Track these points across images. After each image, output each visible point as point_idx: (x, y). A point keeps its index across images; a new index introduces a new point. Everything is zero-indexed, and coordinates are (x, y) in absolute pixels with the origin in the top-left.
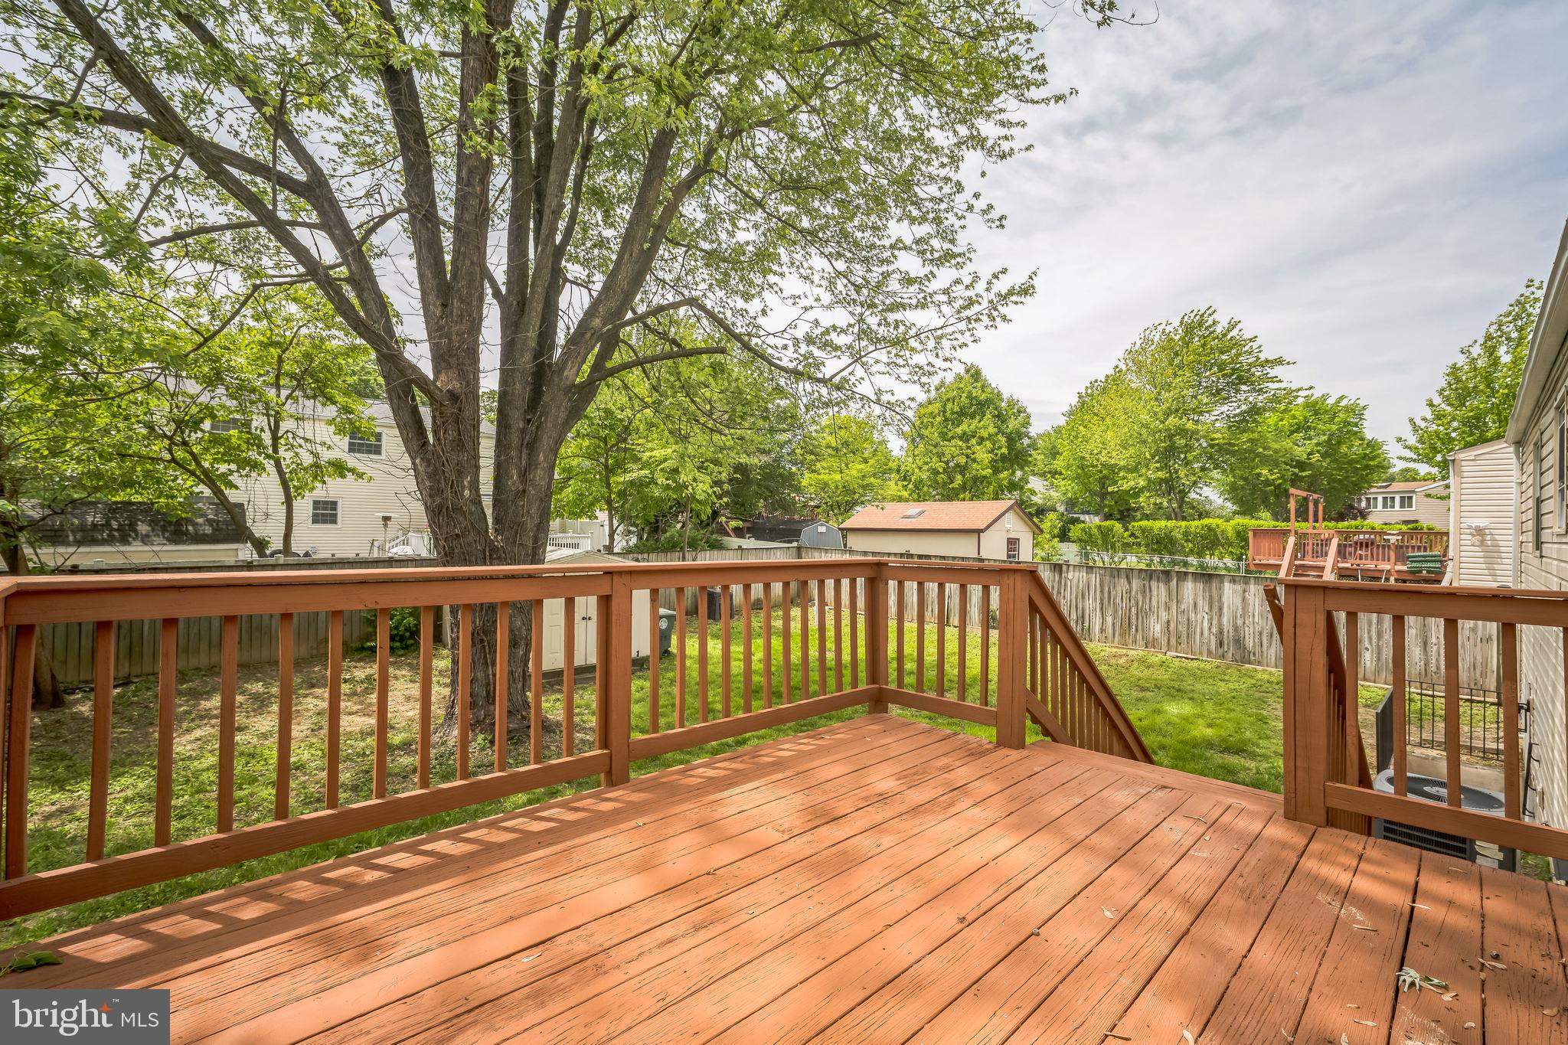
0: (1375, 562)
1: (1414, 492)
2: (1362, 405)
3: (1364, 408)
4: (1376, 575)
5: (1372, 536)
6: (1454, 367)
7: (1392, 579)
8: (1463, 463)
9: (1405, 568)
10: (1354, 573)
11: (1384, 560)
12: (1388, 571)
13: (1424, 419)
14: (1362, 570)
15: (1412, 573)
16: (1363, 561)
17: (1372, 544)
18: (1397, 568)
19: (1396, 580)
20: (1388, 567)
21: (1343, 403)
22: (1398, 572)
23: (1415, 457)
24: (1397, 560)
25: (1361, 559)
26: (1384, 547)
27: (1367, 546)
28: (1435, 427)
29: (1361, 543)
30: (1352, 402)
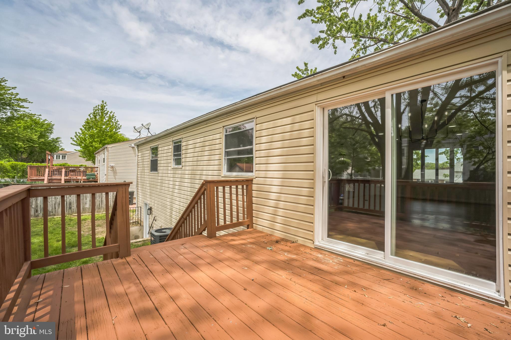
0: (76, 177)
1: (66, 154)
2: (53, 124)
3: (53, 125)
4: (77, 180)
5: (76, 169)
6: (88, 119)
7: (82, 182)
8: (109, 148)
9: (86, 178)
10: (70, 180)
11: (79, 176)
12: (81, 179)
13: (79, 133)
14: (72, 179)
15: (88, 179)
16: (73, 176)
17: (76, 171)
18: (84, 178)
19: (83, 182)
20: (80, 178)
21: (46, 122)
22: (84, 179)
23: (76, 144)
24: (83, 176)
25: (72, 176)
26: (79, 172)
27: (74, 171)
28: (82, 136)
29: (72, 171)
30: (49, 122)
